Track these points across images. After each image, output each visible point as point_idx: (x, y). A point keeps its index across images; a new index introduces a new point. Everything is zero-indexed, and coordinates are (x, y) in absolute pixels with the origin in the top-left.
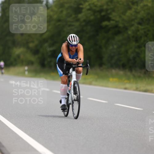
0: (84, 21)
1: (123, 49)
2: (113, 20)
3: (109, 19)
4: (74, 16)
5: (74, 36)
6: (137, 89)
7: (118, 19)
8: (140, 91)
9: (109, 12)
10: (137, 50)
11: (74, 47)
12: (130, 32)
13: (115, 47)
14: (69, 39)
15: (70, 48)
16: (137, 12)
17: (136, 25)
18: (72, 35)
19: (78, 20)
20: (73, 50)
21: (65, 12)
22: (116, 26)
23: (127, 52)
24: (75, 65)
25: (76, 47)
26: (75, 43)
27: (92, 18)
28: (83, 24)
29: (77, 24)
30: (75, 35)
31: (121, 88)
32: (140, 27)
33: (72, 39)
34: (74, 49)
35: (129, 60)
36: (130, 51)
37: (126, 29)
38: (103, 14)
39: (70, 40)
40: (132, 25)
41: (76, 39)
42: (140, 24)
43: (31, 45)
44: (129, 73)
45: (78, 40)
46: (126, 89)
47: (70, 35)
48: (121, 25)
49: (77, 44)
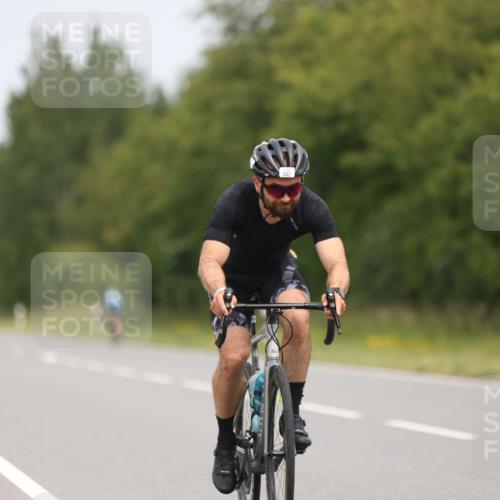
10: (458, 245)
12: (432, 187)
13: (385, 235)
16: (453, 122)
35: (429, 277)
38: (343, 128)
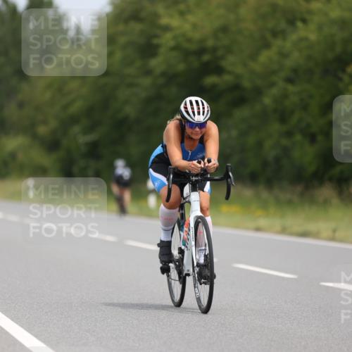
0: (163, 74)
1: (251, 140)
2: (229, 73)
3: (219, 71)
4: (138, 63)
5: (197, 102)
6: (284, 231)
7: (239, 70)
8: (292, 234)
9: (220, 53)
10: (284, 142)
11: (197, 129)
12: (267, 101)
13: (234, 133)
14: (186, 108)
15: (188, 130)
17: (281, 84)
18: (194, 99)
19: (148, 72)
20: (194, 137)
21: (118, 55)
22: (236, 87)
23: (260, 144)
24: (197, 175)
25: (204, 130)
26: (199, 118)
27: (181, 67)
28: (161, 81)
29: (146, 81)
30: (199, 99)
31: (247, 229)
32: (291, 88)
33: (193, 109)
34: (197, 134)
35: (265, 164)
36: (268, 144)
37: (258, 92)
38: (206, 58)
39: (187, 112)
40: (273, 85)
41: (204, 108)
42: (290, 81)
43: (42, 130)
44: (265, 194)
45: (208, 111)
46: (258, 229)
47: (188, 100)
48: (246, 84)
49: (206, 122)
